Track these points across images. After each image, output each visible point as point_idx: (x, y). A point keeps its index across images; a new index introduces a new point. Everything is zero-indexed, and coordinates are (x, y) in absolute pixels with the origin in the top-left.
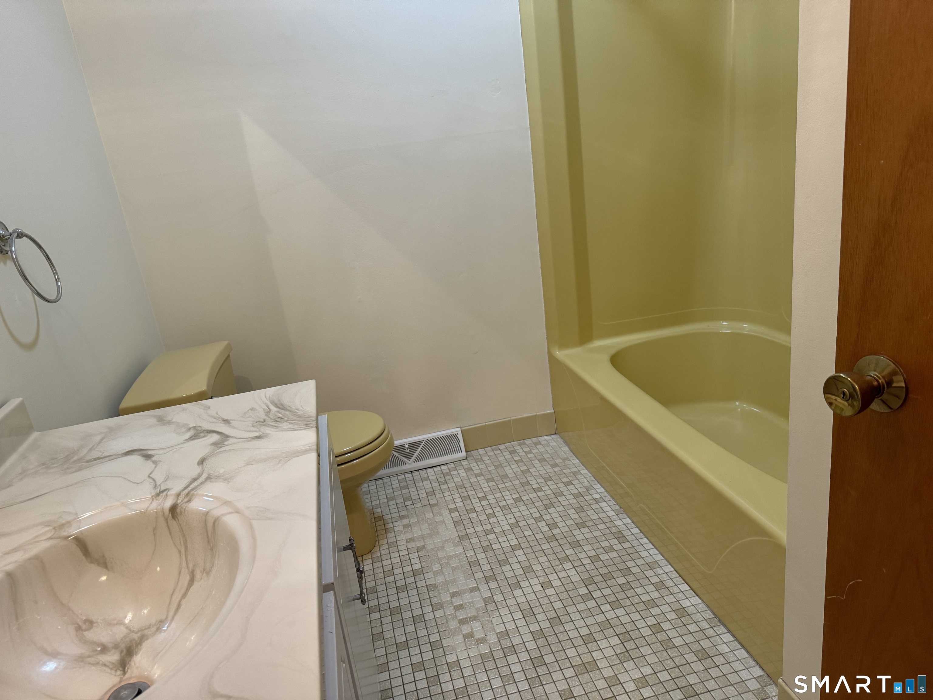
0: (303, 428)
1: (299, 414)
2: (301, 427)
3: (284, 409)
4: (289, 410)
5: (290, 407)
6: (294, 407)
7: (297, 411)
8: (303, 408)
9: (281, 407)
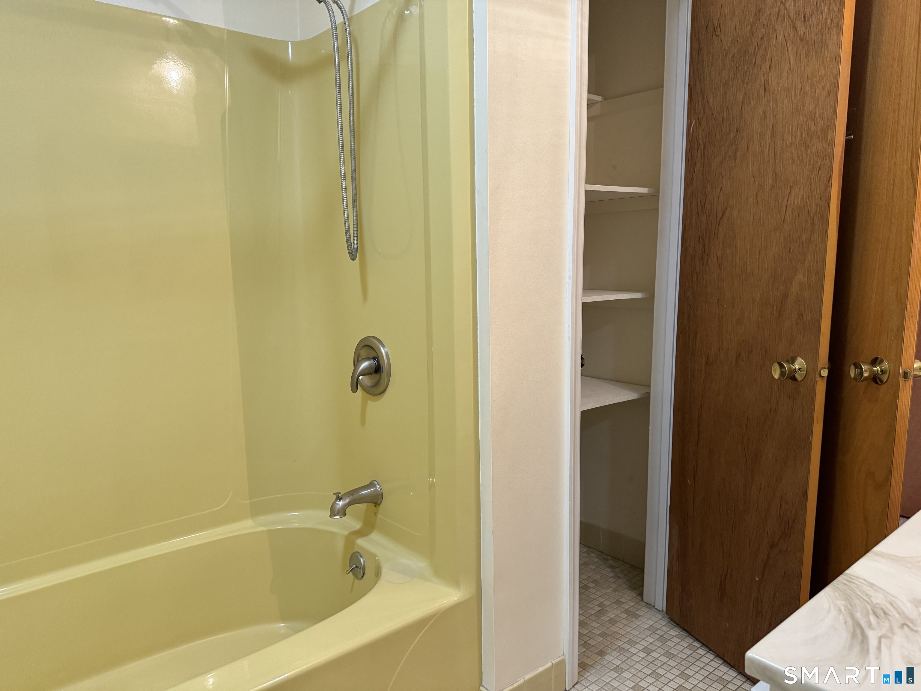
0: (860, 580)
1: (844, 603)
2: (860, 584)
3: (857, 624)
4: (853, 617)
5: (846, 623)
6: (841, 617)
7: (843, 608)
8: (830, 607)
9: (858, 632)
